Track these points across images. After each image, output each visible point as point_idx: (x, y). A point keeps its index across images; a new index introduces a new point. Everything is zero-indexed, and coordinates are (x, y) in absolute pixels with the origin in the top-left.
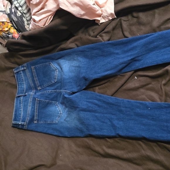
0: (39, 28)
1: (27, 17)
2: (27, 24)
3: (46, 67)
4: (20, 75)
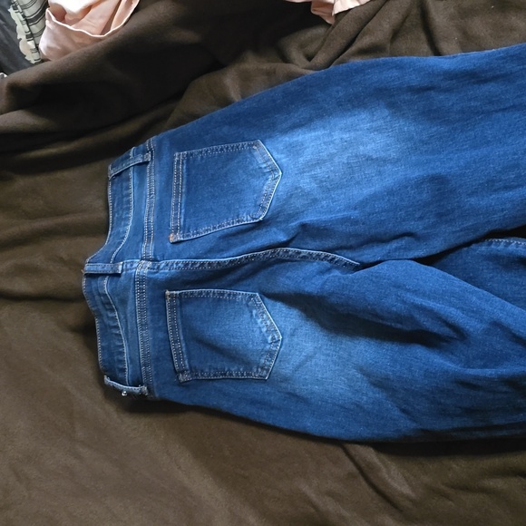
0: (86, 46)
1: (24, 7)
2: (27, 37)
3: (232, 159)
4: (124, 184)
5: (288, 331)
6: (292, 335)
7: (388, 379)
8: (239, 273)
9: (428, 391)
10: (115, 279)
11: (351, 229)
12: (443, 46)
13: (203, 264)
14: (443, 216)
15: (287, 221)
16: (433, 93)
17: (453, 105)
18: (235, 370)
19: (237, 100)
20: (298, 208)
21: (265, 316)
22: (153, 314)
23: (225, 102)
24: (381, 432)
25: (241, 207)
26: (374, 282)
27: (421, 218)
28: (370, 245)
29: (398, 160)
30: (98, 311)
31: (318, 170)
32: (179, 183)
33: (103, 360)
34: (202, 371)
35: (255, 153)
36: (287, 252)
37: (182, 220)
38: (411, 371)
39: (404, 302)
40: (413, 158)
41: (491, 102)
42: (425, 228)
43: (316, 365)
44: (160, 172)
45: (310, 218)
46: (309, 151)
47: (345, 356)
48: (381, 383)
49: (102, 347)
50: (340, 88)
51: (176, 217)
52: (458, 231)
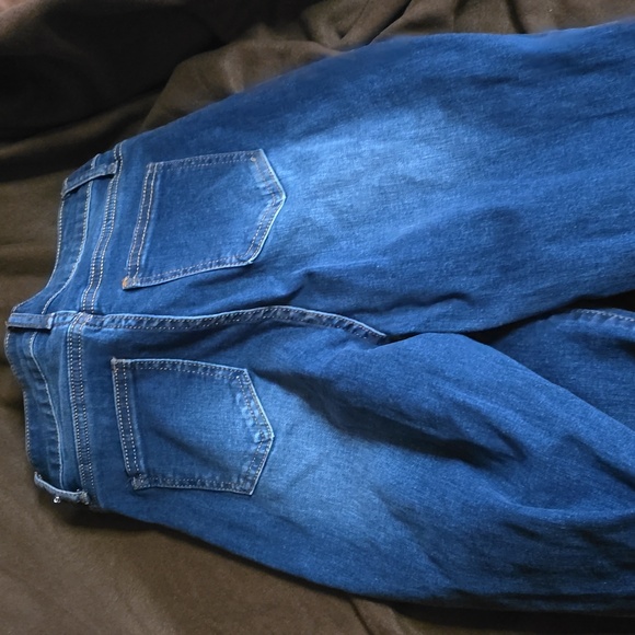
3: (222, 175)
4: (79, 205)
5: (284, 427)
6: (289, 433)
7: (413, 510)
8: (218, 338)
9: (467, 534)
10: (44, 337)
11: (376, 283)
12: (530, 20)
13: (163, 323)
14: (509, 271)
15: (290, 267)
16: (506, 87)
17: (535, 106)
18: (208, 478)
19: (237, 92)
20: (306, 250)
21: (252, 403)
22: (92, 390)
23: (221, 93)
24: (402, 588)
25: (225, 244)
26: (400, 364)
27: (477, 272)
28: (403, 309)
29: (453, 185)
30: (24, 381)
31: (336, 197)
32: (148, 206)
33: (32, 451)
34: (164, 476)
35: (252, 168)
36: (287, 312)
37: (144, 258)
38: (443, 500)
39: (440, 397)
40: (474, 183)
41: (591, 104)
42: (483, 288)
43: (321, 479)
44: (125, 189)
45: (321, 264)
46: (325, 166)
47: (360, 469)
48: (403, 516)
49: (31, 432)
50: (375, 77)
51: (137, 253)
52: (529, 295)
